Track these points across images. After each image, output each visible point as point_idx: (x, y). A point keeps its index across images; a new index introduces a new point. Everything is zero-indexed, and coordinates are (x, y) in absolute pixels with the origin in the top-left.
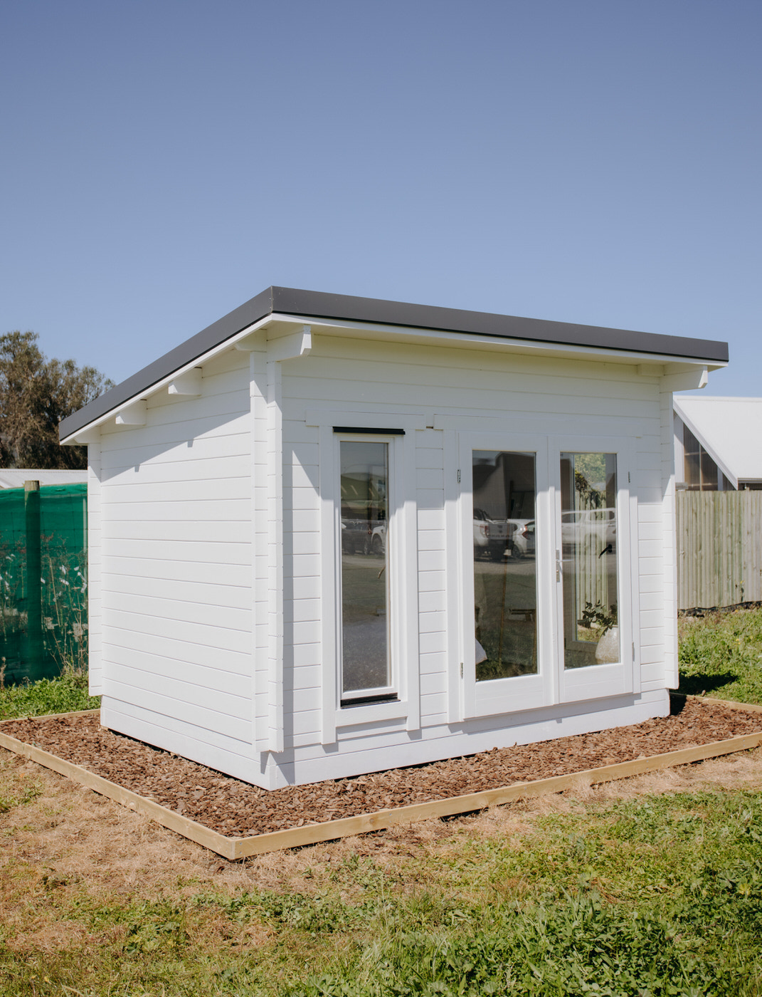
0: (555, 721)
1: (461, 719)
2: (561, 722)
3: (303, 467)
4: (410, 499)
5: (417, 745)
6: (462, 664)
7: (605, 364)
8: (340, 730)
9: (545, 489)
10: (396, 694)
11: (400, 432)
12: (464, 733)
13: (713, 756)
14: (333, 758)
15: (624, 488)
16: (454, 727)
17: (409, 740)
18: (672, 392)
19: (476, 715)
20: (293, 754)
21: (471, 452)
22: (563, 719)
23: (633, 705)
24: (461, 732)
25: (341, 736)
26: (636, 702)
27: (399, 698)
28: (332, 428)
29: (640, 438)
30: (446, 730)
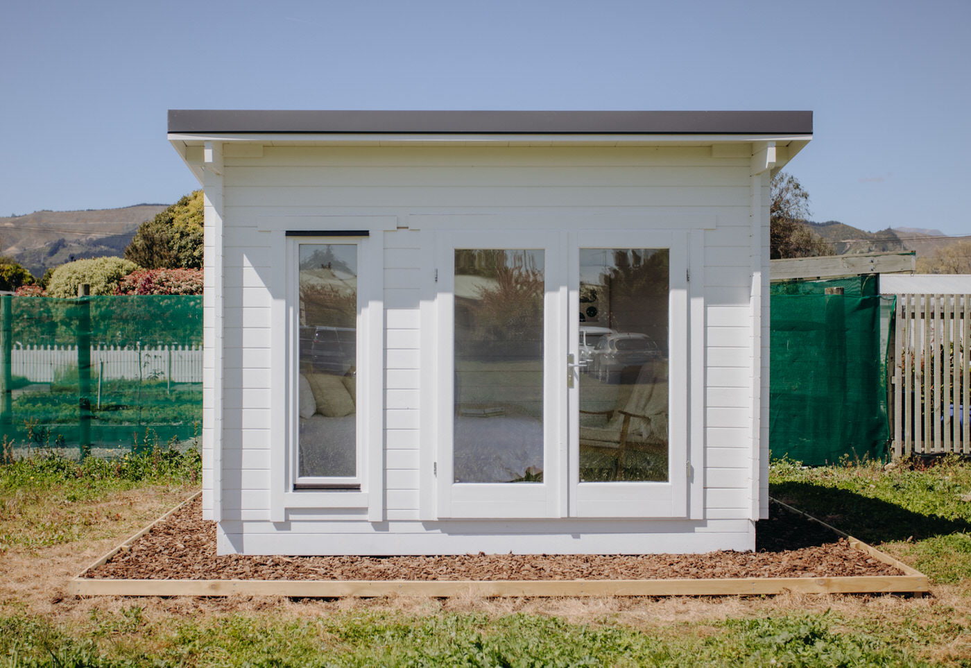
0: (570, 536)
1: (435, 518)
2: (579, 537)
3: (256, 270)
4: (375, 298)
5: (382, 536)
6: (436, 463)
7: (657, 147)
8: (288, 511)
9: (555, 289)
11: (365, 233)
12: (443, 532)
13: (694, 593)
14: (284, 535)
15: (678, 287)
16: (429, 525)
17: (374, 531)
19: (453, 516)
20: (242, 526)
21: (454, 252)
22: (582, 536)
23: (694, 532)
24: (439, 531)
25: (292, 517)
26: (697, 529)
27: (362, 489)
28: (284, 232)
29: (712, 230)
30: (420, 527)
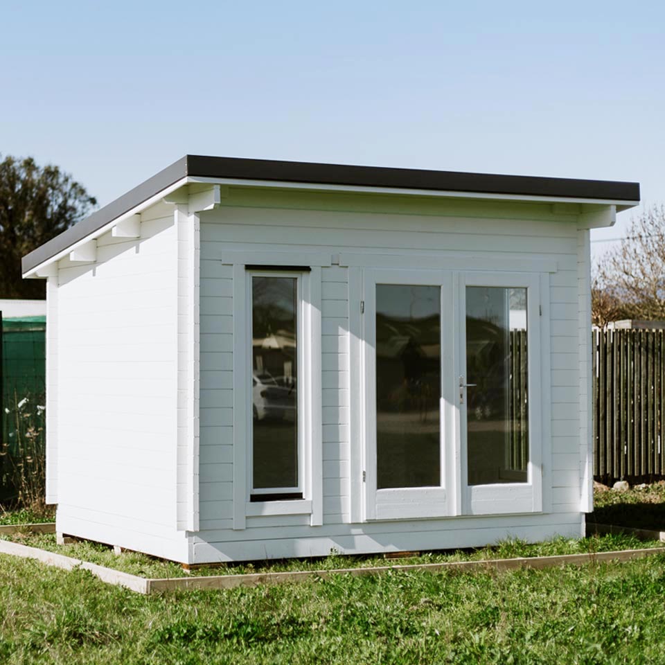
1: (364, 520)
6: (364, 472)
8: (248, 519)
10: (302, 494)
11: (307, 269)
18: (588, 229)
19: (378, 518)
21: (375, 286)
25: (250, 525)
27: (304, 497)
28: (244, 266)
29: (554, 273)
